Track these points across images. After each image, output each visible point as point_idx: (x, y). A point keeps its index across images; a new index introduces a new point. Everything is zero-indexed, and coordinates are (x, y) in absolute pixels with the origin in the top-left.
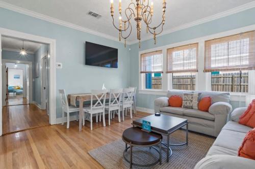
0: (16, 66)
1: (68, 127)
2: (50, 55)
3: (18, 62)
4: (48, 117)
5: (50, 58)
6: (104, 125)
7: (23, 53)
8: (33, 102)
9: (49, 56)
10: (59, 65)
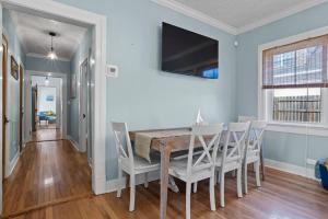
0: (47, 82)
1: (132, 208)
2: (94, 58)
3: (49, 74)
4: (90, 170)
5: (93, 66)
6: (213, 207)
7: (52, 56)
8: (69, 138)
9: (92, 62)
10: (113, 70)
